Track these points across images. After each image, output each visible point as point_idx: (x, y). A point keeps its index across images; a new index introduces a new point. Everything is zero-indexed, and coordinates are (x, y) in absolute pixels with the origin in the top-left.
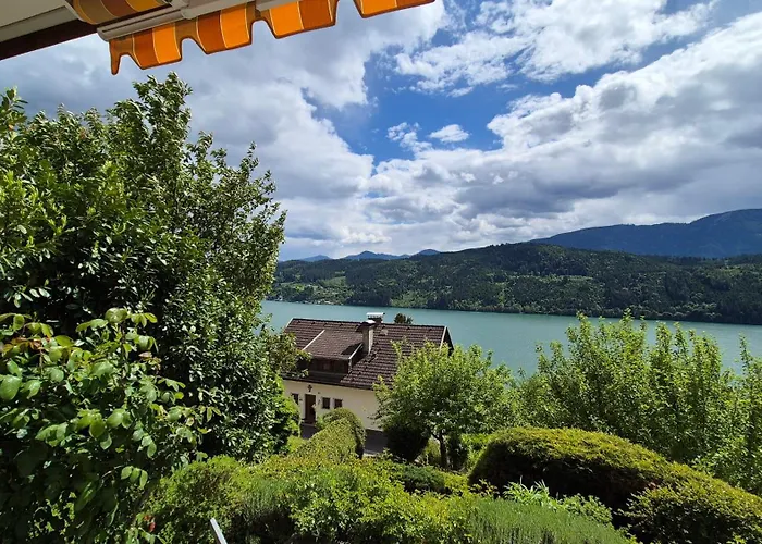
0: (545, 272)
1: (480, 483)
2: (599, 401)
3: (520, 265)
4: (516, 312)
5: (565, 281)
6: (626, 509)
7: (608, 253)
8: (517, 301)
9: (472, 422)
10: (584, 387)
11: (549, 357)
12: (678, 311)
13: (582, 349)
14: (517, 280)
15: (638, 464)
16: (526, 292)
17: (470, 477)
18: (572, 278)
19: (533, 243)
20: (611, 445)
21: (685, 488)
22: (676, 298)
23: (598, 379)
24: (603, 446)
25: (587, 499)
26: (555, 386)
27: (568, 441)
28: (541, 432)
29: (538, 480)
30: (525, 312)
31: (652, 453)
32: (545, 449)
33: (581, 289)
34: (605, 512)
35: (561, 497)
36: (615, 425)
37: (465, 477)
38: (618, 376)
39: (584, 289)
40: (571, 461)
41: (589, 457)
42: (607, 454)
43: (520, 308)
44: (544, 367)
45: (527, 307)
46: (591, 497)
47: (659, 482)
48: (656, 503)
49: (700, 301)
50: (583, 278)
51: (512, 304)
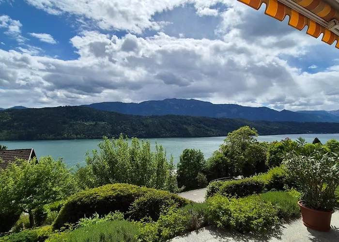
0: (87, 120)
1: (65, 226)
2: (112, 172)
3: (75, 116)
4: (73, 139)
5: (96, 124)
6: (129, 211)
7: (113, 112)
8: (73, 133)
9: (51, 196)
10: (107, 167)
11: (92, 157)
13: (106, 151)
14: (73, 124)
15: (132, 191)
16: (78, 129)
17: (54, 225)
18: (99, 122)
19: (82, 107)
20: (122, 187)
21: (147, 195)
22: (134, 130)
23: (112, 162)
24: (119, 188)
25: (115, 213)
26: (95, 169)
27: (105, 191)
28: (92, 191)
29: (94, 213)
30: (78, 139)
31: (136, 186)
32: (96, 197)
33: (102, 127)
34: (122, 215)
35: (104, 216)
36: (119, 180)
37: (50, 227)
38: (120, 160)
39: (104, 127)
40: (107, 199)
41: (114, 195)
42: (121, 191)
43: (75, 137)
44: (89, 162)
45: (79, 136)
46: (116, 211)
47: (139, 196)
48: (138, 204)
49: (141, 131)
50: (103, 123)
51: (71, 135)
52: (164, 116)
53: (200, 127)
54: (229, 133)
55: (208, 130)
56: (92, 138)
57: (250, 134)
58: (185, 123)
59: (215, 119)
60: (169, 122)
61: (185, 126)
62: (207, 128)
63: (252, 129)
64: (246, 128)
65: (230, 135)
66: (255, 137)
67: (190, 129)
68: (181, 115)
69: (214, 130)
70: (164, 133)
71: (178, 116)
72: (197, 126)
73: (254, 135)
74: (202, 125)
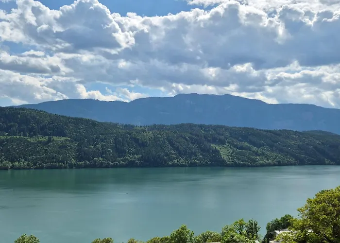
0: (32, 132)
3: (11, 126)
5: (49, 141)
8: (6, 158)
12: (122, 160)
14: (7, 140)
16: (14, 150)
18: (55, 138)
33: (61, 147)
39: (63, 146)
43: (10, 165)
45: (17, 164)
49: (134, 154)
50: (63, 139)
52: (177, 126)
53: (242, 148)
55: (257, 154)
56: (42, 168)
58: (214, 140)
59: (270, 131)
60: (185, 138)
61: (213, 145)
62: (255, 149)
67: (224, 152)
68: (207, 124)
69: (268, 153)
70: (174, 159)
71: (201, 126)
72: (236, 146)
74: (246, 144)
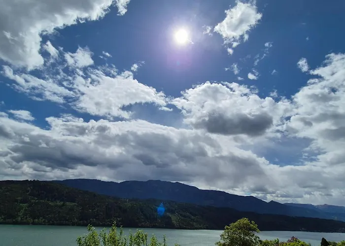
0: (54, 199)
4: (27, 223)
5: (63, 205)
7: (87, 191)
8: (30, 216)
12: (108, 221)
14: (35, 203)
18: (67, 203)
30: (34, 224)
33: (70, 210)
43: (31, 221)
45: (36, 220)
50: (73, 204)
51: (26, 218)
53: (185, 216)
54: (226, 227)
55: (194, 221)
56: (53, 224)
57: (250, 229)
58: (169, 210)
62: (193, 217)
63: (251, 223)
64: (244, 221)
65: (228, 229)
66: (256, 234)
67: (174, 218)
70: (143, 222)
72: (181, 215)
73: (254, 230)
74: (188, 214)
